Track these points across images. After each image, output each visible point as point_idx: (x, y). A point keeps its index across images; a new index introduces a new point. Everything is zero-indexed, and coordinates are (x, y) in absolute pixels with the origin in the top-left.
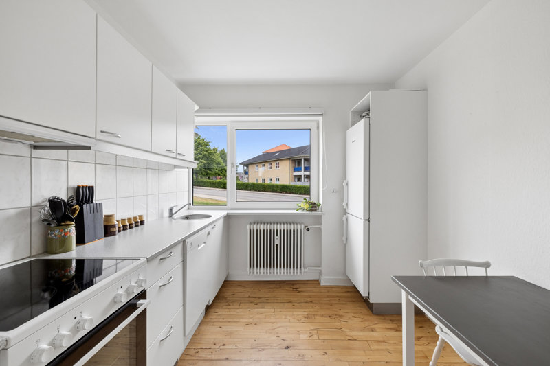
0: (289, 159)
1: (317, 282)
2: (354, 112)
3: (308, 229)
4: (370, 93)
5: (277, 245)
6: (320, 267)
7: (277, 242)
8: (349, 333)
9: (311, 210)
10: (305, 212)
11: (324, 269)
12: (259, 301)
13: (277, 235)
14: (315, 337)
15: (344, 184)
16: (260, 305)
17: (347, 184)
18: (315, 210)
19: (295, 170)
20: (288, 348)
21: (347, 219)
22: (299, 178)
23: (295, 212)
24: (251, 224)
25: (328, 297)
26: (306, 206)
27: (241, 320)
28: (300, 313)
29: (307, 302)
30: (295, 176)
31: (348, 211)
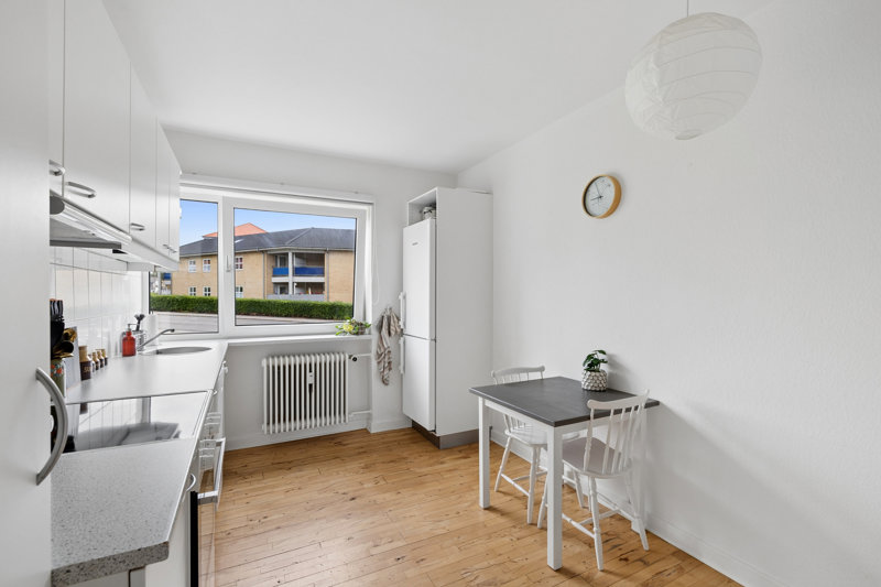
0: (262, 252)
1: (365, 432)
2: (412, 205)
3: (355, 359)
4: (436, 189)
5: (311, 385)
6: (368, 409)
7: (310, 380)
8: (418, 471)
9: (357, 334)
10: (348, 336)
11: (375, 411)
12: (290, 465)
13: (310, 371)
14: (382, 482)
15: (401, 297)
16: (294, 469)
17: (404, 297)
18: (362, 333)
19: (276, 273)
20: (353, 499)
21: (404, 343)
22: (283, 288)
23: (334, 336)
24: (268, 359)
25: (384, 443)
26: (350, 328)
27: (276, 490)
28: (355, 465)
29: (359, 453)
30: (276, 284)
31: (407, 331)
